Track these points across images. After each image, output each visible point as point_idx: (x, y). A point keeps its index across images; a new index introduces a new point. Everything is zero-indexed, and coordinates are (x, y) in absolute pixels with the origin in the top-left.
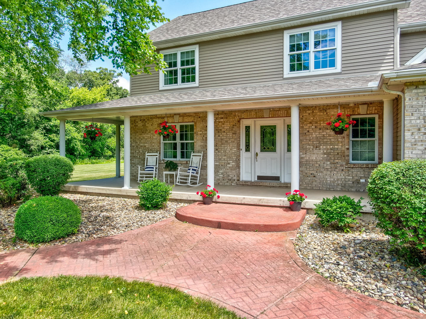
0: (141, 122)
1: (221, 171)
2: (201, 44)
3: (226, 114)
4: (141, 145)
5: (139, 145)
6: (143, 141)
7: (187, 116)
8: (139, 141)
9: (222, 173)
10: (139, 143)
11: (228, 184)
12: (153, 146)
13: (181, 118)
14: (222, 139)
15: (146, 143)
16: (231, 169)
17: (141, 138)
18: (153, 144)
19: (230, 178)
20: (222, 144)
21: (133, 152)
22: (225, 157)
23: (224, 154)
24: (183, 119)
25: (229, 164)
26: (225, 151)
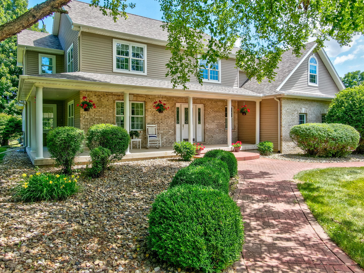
0: (95, 97)
1: (165, 137)
2: (149, 45)
3: (167, 98)
4: (96, 117)
5: (93, 117)
6: (98, 114)
7: (139, 97)
8: (93, 114)
9: (165, 139)
10: (93, 116)
11: (169, 145)
12: (109, 119)
13: (135, 97)
14: (165, 115)
15: (102, 116)
16: (171, 135)
17: (96, 111)
18: (109, 117)
19: (170, 141)
20: (165, 119)
21: (86, 124)
22: (167, 128)
23: (166, 125)
24: (137, 99)
25: (170, 132)
26: (167, 124)
